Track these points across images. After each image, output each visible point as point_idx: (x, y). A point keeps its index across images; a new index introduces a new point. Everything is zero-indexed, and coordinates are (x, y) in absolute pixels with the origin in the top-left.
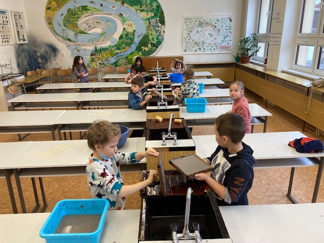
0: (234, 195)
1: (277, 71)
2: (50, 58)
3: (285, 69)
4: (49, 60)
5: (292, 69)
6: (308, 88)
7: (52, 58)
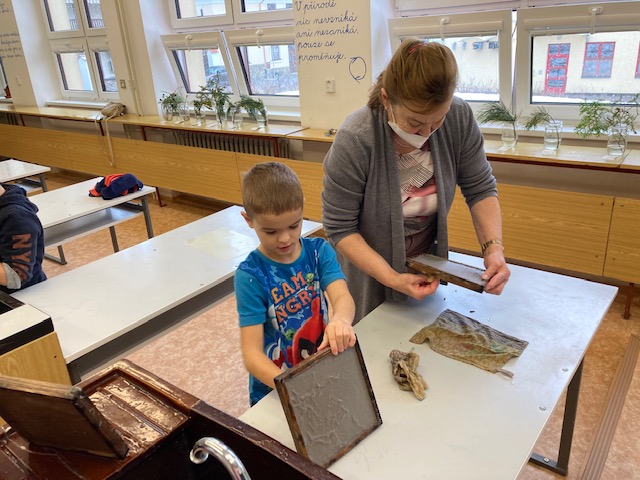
0: (22, 267)
1: (36, 106)
3: (50, 100)
5: (63, 99)
6: (100, 122)
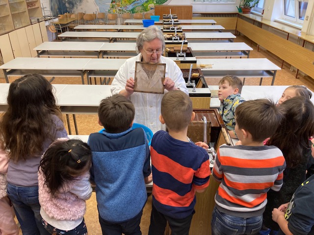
2: (76, 4)
4: (75, 5)
7: (78, 3)
